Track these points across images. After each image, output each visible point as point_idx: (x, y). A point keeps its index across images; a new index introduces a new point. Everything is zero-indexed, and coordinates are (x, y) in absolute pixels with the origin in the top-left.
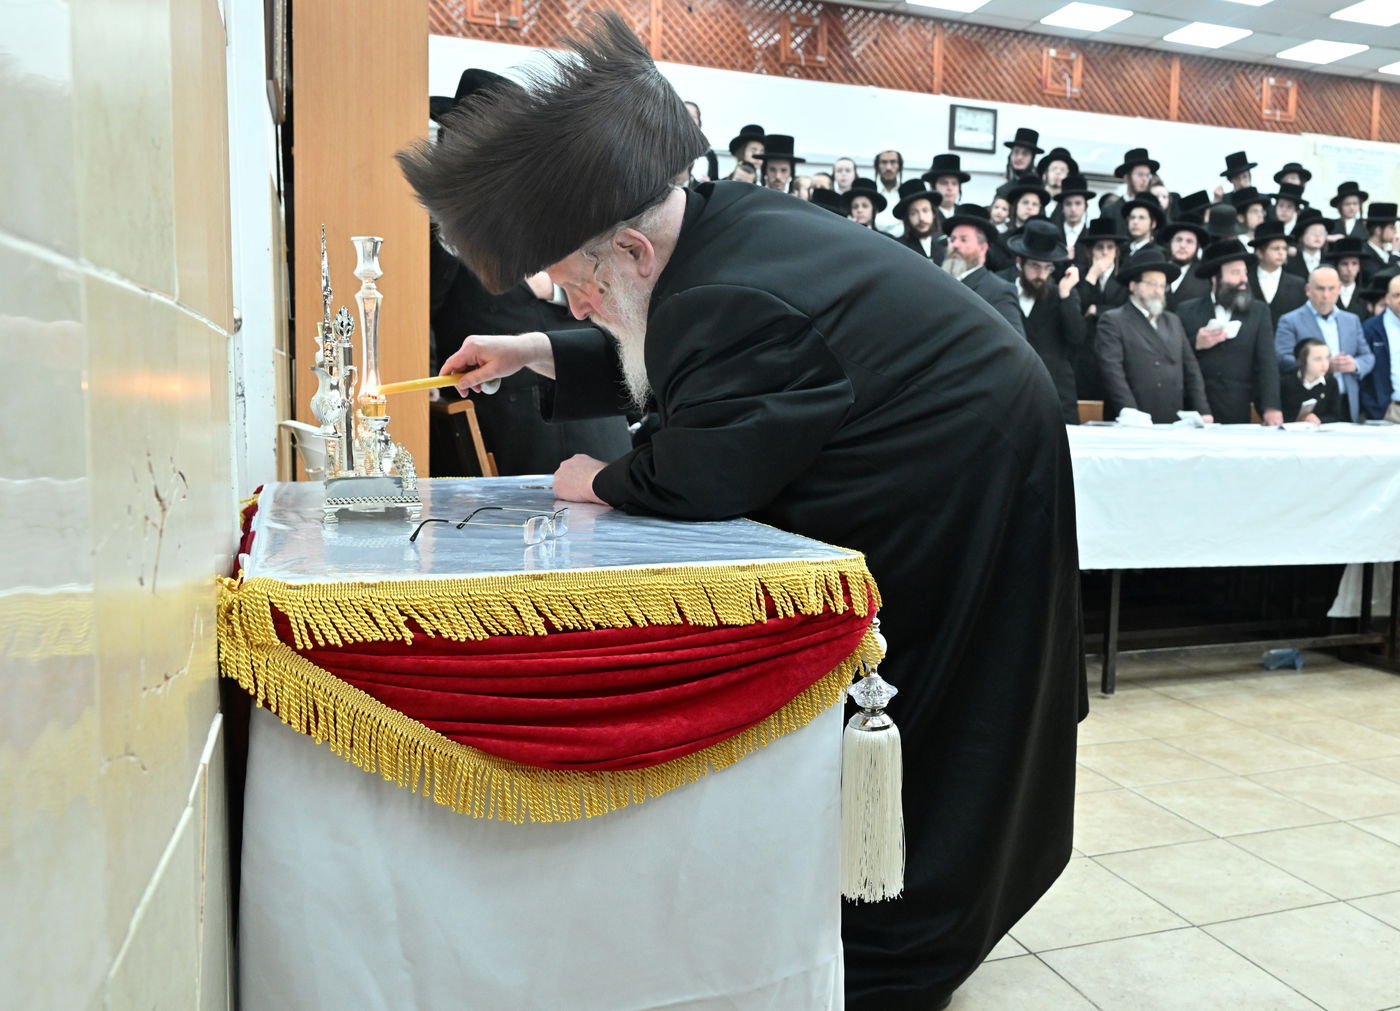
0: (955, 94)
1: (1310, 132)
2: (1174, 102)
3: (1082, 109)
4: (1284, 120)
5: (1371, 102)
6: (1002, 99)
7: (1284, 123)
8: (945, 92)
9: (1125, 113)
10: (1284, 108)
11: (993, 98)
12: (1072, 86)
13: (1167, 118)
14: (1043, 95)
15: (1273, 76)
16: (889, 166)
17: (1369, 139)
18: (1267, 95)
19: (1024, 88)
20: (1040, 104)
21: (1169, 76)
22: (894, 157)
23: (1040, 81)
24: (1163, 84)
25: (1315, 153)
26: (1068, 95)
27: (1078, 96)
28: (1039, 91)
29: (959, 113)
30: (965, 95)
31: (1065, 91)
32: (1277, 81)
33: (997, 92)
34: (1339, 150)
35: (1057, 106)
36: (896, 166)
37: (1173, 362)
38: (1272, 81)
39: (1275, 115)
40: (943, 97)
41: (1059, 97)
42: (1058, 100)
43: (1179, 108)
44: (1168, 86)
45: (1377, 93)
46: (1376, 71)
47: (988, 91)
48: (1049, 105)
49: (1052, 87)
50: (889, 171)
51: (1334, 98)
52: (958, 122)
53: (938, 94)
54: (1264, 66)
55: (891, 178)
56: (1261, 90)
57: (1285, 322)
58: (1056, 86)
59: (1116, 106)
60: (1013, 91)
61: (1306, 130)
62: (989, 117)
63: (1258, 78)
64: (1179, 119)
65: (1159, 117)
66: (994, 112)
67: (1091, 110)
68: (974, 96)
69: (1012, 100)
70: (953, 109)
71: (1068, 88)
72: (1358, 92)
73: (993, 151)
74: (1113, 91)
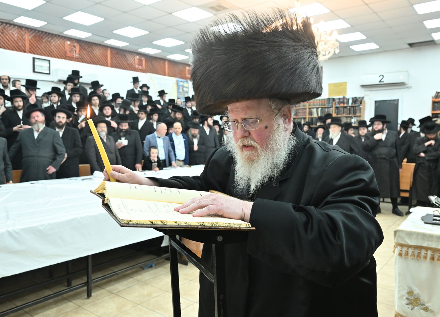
0: (34, 54)
1: (149, 73)
2: (109, 61)
3: (80, 61)
4: (142, 69)
5: (165, 65)
6: (52, 57)
7: (142, 70)
8: (30, 53)
9: (94, 64)
10: (142, 65)
11: (48, 56)
12: (76, 54)
13: (107, 66)
14: (66, 56)
15: (138, 56)
16: (5, 81)
17: (165, 75)
18: (137, 61)
19: (59, 53)
20: (65, 59)
21: (107, 53)
22: (7, 78)
23: (65, 52)
24: (105, 56)
25: (151, 79)
26: (75, 57)
27: (78, 57)
28: (65, 55)
29: (36, 60)
30: (38, 54)
31: (73, 56)
32: (139, 57)
33: (50, 54)
34: (157, 78)
35: (71, 60)
36: (8, 81)
37: (112, 153)
38: (138, 57)
39: (139, 67)
40: (29, 54)
41: (72, 57)
42: (71, 58)
43: (111, 63)
44: (107, 56)
45: (166, 63)
46: (166, 57)
47: (46, 53)
48: (68, 59)
49: (69, 54)
50: (5, 83)
51: (156, 64)
52: (36, 64)
53: (28, 53)
54: (135, 53)
55: (6, 85)
56: (135, 60)
57: (147, 138)
58: (70, 54)
59: (91, 61)
60: (56, 54)
61: (148, 72)
62: (48, 62)
63: (134, 56)
64: (111, 67)
65: (104, 66)
66: (49, 61)
67: (83, 62)
68: (41, 55)
69: (55, 57)
70: (34, 59)
71: (75, 55)
72: (162, 62)
73: (49, 74)
74: (90, 56)
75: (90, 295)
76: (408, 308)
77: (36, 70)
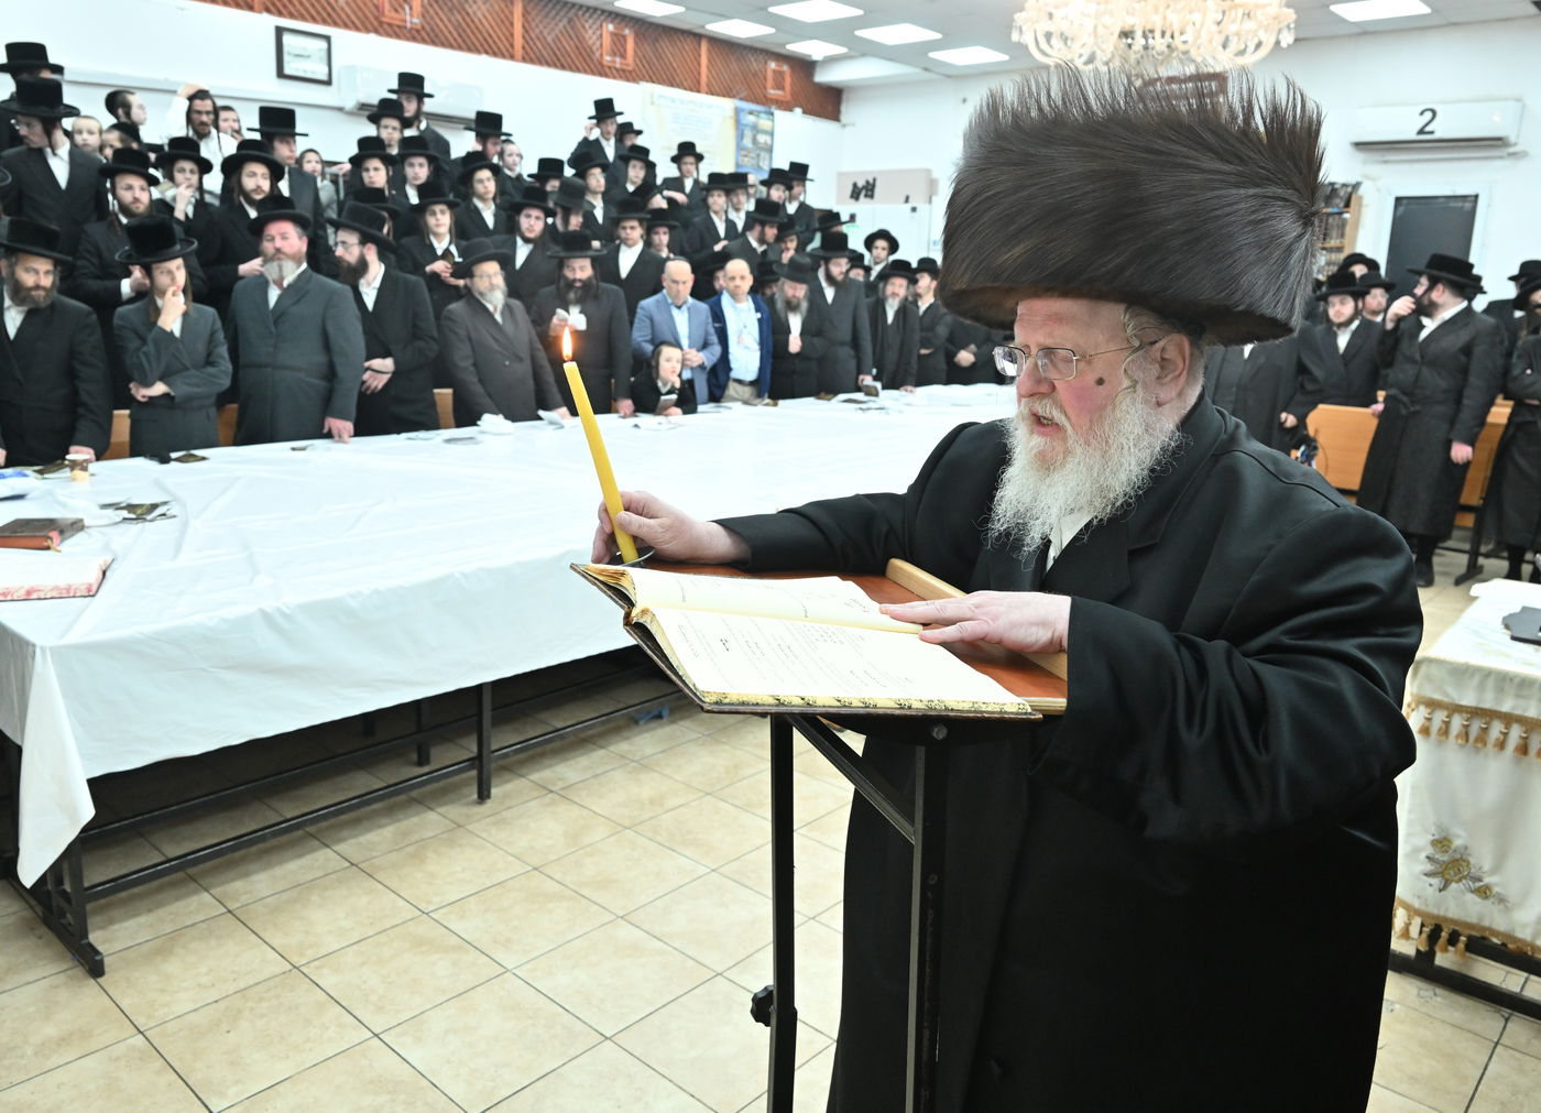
0: (280, 14)
1: (647, 81)
2: (518, 41)
3: (424, 41)
4: (624, 67)
5: (700, 55)
6: (335, 24)
7: (623, 71)
8: (268, 10)
9: (469, 50)
10: (623, 56)
11: (325, 22)
12: (411, 16)
13: (512, 57)
14: (381, 23)
15: (612, 22)
17: (699, 91)
18: (607, 41)
19: (360, 14)
20: (376, 31)
21: (512, 13)
23: (377, 7)
24: (507, 23)
25: (652, 103)
26: (409, 25)
27: (419, 27)
28: (376, 18)
29: (287, 39)
30: (292, 16)
31: (405, 21)
32: (615, 28)
33: (329, 15)
34: (673, 101)
35: (398, 37)
37: (521, 359)
38: (611, 27)
39: (614, 62)
40: (265, 16)
41: (399, 27)
42: (397, 30)
43: (524, 48)
44: (512, 24)
45: (704, 46)
46: (703, 27)
47: (318, 13)
48: (388, 35)
49: (389, 15)
51: (667, 48)
52: (286, 49)
53: (260, 12)
54: (603, 11)
56: (601, 36)
57: (642, 308)
58: (393, 14)
59: (460, 41)
60: (348, 17)
61: (643, 79)
62: (324, 45)
63: (598, 23)
64: (524, 60)
65: (503, 56)
66: (327, 38)
67: (434, 43)
68: (303, 18)
69: (346, 26)
70: (280, 31)
71: (408, 18)
72: (688, 45)
73: (328, 83)
74: (456, 23)
75: (485, 793)
76: (1431, 885)
77: (288, 70)
